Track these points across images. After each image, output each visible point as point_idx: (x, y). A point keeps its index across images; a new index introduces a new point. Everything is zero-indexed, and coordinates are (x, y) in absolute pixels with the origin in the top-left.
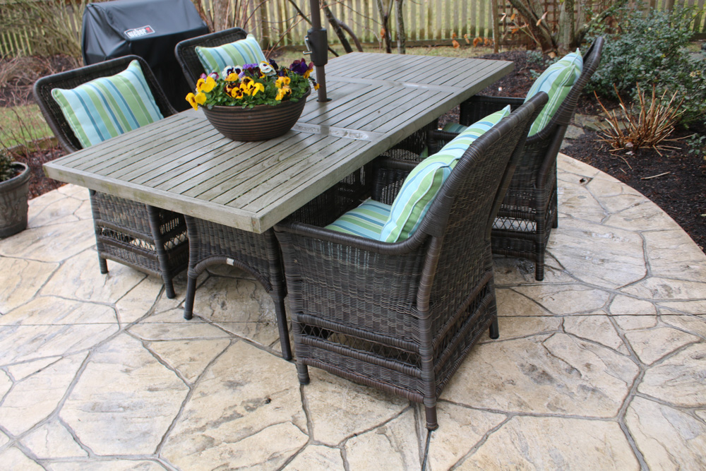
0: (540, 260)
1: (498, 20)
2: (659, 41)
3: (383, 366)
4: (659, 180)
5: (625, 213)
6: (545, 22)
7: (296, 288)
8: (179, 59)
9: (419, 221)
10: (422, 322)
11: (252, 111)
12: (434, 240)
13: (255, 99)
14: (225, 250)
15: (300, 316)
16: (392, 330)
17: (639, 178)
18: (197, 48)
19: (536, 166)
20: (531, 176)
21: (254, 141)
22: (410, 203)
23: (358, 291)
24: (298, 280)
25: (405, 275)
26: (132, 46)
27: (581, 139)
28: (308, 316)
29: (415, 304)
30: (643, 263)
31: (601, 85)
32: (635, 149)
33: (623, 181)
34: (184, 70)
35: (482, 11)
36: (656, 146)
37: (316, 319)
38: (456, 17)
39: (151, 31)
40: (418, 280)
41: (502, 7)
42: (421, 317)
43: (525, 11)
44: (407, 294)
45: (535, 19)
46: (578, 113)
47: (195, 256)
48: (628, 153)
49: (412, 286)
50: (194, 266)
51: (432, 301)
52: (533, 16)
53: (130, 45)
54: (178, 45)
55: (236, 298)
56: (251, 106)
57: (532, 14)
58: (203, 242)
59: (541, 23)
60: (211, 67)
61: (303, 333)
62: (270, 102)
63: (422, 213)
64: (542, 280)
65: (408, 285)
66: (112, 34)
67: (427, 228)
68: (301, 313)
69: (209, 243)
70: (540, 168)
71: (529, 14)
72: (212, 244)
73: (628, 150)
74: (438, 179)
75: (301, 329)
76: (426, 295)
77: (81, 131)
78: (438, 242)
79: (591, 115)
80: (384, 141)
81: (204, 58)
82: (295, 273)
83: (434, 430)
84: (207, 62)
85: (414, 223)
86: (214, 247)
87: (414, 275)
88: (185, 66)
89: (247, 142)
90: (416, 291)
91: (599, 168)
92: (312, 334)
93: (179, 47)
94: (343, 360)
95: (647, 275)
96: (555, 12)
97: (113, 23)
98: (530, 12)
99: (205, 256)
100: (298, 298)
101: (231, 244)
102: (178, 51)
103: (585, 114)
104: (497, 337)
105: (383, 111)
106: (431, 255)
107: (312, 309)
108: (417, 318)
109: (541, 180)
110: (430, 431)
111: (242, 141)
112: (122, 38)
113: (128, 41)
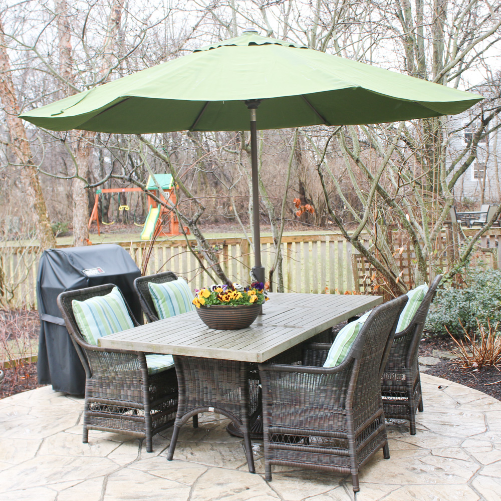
0: (412, 419)
1: (358, 281)
2: (495, 291)
3: (325, 453)
4: (497, 385)
5: (473, 403)
6: (401, 280)
7: (269, 409)
8: (137, 291)
9: (346, 355)
10: (349, 417)
11: (235, 308)
12: (356, 361)
13: (237, 301)
14: (207, 402)
15: (270, 428)
16: (330, 426)
17: (483, 385)
18: (149, 283)
19: (404, 353)
20: (402, 360)
21: (231, 329)
22: (341, 346)
23: (310, 404)
24: (270, 404)
25: (338, 389)
26: (89, 281)
27: (438, 365)
28: (275, 428)
29: (344, 407)
30: (484, 426)
31: (452, 326)
32: (480, 368)
33: (471, 387)
34: (140, 298)
35: (341, 275)
36: (495, 364)
37: (281, 428)
38: (316, 280)
39: (102, 271)
40: (345, 392)
41: (361, 270)
42: (348, 413)
43: (385, 270)
44: (339, 401)
45: (393, 277)
46: (435, 349)
47: (182, 410)
48: (475, 370)
49: (342, 396)
50: (180, 418)
51: (354, 406)
52: (391, 275)
53: (88, 281)
54: (136, 280)
55: (200, 450)
56: (235, 306)
57: (390, 273)
58: (190, 399)
59: (399, 281)
60: (159, 297)
61: (271, 441)
62: (246, 303)
63: (348, 350)
64: (414, 434)
65: (340, 396)
66: (71, 272)
67: (353, 354)
68: (271, 426)
69: (195, 398)
70: (406, 355)
71: (387, 273)
72: (197, 399)
73: (474, 368)
74: (357, 329)
75: (270, 438)
76: (351, 399)
77: (88, 330)
78: (358, 363)
79: (446, 350)
80: (312, 329)
81: (154, 290)
82: (269, 399)
83: (358, 491)
84: (157, 294)
85: (343, 357)
86: (199, 401)
87: (343, 389)
88: (142, 296)
89: (226, 330)
90: (345, 399)
91: (453, 381)
92: (277, 441)
93: (137, 281)
94: (298, 454)
95: (486, 430)
96: (410, 275)
97: (73, 263)
98: (388, 271)
99: (191, 409)
100: (269, 415)
101: (213, 397)
102: (137, 285)
103: (441, 349)
104: (388, 458)
105: (304, 318)
106: (354, 371)
107: (278, 422)
108: (345, 415)
109: (408, 363)
110: (355, 492)
111: (223, 329)
112: (81, 275)
113: (87, 278)
